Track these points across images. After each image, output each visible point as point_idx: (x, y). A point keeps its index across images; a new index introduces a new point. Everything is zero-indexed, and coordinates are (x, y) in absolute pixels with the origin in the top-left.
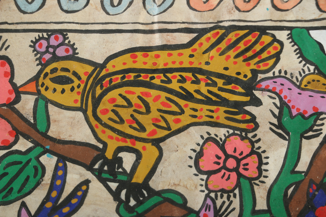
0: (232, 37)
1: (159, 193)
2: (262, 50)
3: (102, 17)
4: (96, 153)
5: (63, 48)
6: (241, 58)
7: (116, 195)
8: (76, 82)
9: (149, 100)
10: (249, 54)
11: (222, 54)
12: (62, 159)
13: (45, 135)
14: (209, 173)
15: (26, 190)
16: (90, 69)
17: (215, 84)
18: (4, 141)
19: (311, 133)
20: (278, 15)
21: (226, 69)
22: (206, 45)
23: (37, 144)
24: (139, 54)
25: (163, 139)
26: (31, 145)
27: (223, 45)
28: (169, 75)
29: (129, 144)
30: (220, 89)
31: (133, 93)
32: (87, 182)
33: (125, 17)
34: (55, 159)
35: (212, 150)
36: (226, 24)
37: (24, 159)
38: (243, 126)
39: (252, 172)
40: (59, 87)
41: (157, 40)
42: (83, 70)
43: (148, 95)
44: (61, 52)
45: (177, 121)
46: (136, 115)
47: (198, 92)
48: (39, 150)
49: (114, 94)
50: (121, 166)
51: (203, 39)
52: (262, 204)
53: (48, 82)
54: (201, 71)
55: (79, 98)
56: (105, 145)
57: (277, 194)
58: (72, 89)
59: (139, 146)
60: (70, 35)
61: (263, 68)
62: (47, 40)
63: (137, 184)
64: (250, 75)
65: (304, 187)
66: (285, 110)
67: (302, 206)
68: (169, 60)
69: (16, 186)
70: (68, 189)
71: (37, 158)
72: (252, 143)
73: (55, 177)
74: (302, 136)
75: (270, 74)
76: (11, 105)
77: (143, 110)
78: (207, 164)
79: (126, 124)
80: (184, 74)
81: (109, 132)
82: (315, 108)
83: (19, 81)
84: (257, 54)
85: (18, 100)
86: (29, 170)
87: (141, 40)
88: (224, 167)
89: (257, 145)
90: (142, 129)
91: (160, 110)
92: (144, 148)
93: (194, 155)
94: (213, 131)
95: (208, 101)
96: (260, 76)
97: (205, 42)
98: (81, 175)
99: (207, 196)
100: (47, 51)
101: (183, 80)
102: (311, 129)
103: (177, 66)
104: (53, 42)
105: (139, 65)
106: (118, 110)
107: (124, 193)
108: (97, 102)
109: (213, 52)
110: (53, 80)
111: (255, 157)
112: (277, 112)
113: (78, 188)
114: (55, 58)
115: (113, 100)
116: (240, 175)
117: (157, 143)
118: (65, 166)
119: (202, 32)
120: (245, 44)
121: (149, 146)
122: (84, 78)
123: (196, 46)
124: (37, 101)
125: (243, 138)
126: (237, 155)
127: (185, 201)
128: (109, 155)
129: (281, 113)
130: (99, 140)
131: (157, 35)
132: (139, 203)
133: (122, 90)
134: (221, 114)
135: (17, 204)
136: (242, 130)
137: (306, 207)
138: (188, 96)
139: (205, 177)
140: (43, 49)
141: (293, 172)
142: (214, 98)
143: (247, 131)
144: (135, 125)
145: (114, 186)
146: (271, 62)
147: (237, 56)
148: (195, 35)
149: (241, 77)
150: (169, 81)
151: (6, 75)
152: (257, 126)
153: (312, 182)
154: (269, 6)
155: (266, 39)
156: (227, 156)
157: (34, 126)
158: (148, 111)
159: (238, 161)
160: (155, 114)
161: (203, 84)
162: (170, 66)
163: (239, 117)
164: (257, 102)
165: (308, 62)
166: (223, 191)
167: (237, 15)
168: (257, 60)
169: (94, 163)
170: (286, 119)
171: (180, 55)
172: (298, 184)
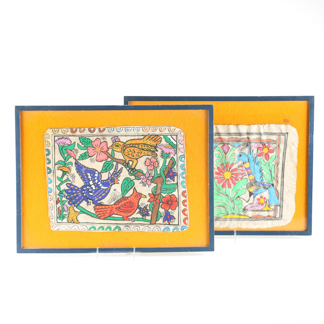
0: (152, 137)
1: (137, 170)
2: (158, 140)
3: (125, 133)
4: (124, 162)
5: (117, 139)
6: (154, 141)
7: (128, 171)
8: (120, 146)
9: (135, 150)
10: (155, 140)
11: (150, 140)
12: (117, 163)
13: (114, 158)
14: (148, 166)
15: (110, 169)
16: (123, 144)
17: (148, 147)
18: (105, 159)
19: (168, 157)
20: (161, 132)
21: (151, 144)
22: (146, 139)
23: (112, 160)
24: (133, 140)
25: (138, 159)
26: (111, 160)
27: (150, 139)
28: (139, 145)
29: (131, 159)
30: (150, 148)
31: (132, 149)
32: (122, 168)
33: (130, 133)
34: (116, 163)
35: (148, 161)
36: (150, 134)
37: (109, 163)
38: (155, 156)
39: (157, 166)
40: (117, 147)
41: (136, 138)
42: (121, 144)
43: (135, 149)
44: (117, 140)
45: (141, 155)
46: (132, 153)
47: (145, 148)
48: (112, 161)
49: (128, 149)
50: (129, 164)
51: (146, 137)
52: (159, 173)
53: (114, 146)
54: (145, 144)
55: (121, 150)
56: (126, 160)
57: (162, 170)
58: (119, 148)
59: (133, 160)
60: (119, 137)
61: (158, 143)
62: (114, 138)
63: (133, 168)
64: (155, 145)
65: (167, 169)
66: (163, 152)
67: (167, 173)
68: (139, 142)
69: (108, 168)
70: (118, 169)
71: (112, 163)
72: (156, 159)
73: (116, 166)
74: (167, 158)
75: (160, 145)
76: (107, 151)
77: (134, 152)
78: (147, 164)
79: (130, 155)
80: (142, 145)
81: (127, 157)
82: (169, 152)
83: (108, 146)
84: (157, 140)
85: (108, 150)
86: (111, 165)
87: (133, 138)
88: (151, 165)
89: (157, 160)
90: (134, 156)
91: (137, 152)
92: (134, 160)
93: (144, 162)
94: (148, 157)
95: (147, 150)
96: (158, 145)
97: (146, 138)
98: (121, 166)
99: (147, 171)
100: (114, 140)
101: (142, 146)
102: (168, 156)
103: (141, 143)
104: (115, 138)
105: (133, 143)
106: (129, 152)
107: (130, 170)
108: (124, 151)
109: (148, 140)
110: (115, 146)
111: (157, 162)
112: (161, 153)
113: (120, 169)
114: (116, 141)
115: (128, 150)
116: (154, 166)
117: (137, 159)
118: (118, 164)
119: (146, 136)
120: (154, 138)
121: (135, 160)
122: (122, 145)
123: (144, 139)
124: (112, 150)
125: (154, 158)
126: (153, 162)
127: (143, 172)
128: (127, 162)
129: (162, 153)
130: (125, 159)
131: (136, 137)
132: (133, 172)
133: (129, 148)
134: (150, 153)
135: (108, 172)
136: (154, 157)
137: (168, 173)
138: (143, 149)
139: (147, 167)
140: (113, 140)
141: (165, 165)
142: (148, 150)
143: (155, 157)
144: (132, 155)
145: (128, 169)
146: (160, 142)
147: (153, 141)
148: (144, 136)
149: (154, 145)
150: (139, 146)
151: (106, 145)
152: (157, 156)
153: (169, 168)
154: (159, 130)
155: (159, 137)
156: (151, 162)
157: (111, 156)
158: (135, 152)
159: (154, 163)
160: (136, 153)
161: (146, 147)
162: (139, 143)
163: (154, 154)
164: (157, 151)
165: (167, 142)
166: (151, 170)
167: (153, 132)
168: (157, 142)
169: (124, 164)
170: (163, 154)
171: (141, 141)
172: (166, 168)
